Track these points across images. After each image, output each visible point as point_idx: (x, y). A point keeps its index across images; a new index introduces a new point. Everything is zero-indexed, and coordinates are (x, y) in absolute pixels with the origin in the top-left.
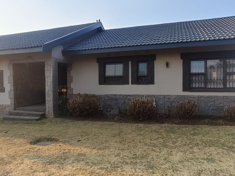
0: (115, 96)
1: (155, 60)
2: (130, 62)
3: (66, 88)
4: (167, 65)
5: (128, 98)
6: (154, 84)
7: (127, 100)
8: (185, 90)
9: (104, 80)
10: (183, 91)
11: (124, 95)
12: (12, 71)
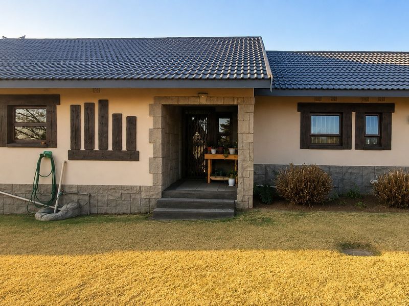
0: (327, 169)
1: (394, 112)
2: (354, 114)
5: (350, 171)
6: (391, 149)
7: (347, 175)
11: (342, 167)
12: (160, 120)
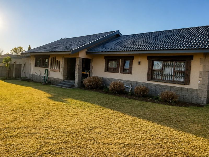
2: (120, 60)
3: (89, 72)
4: (139, 63)
6: (132, 74)
8: (148, 79)
9: (108, 69)
10: (147, 80)
